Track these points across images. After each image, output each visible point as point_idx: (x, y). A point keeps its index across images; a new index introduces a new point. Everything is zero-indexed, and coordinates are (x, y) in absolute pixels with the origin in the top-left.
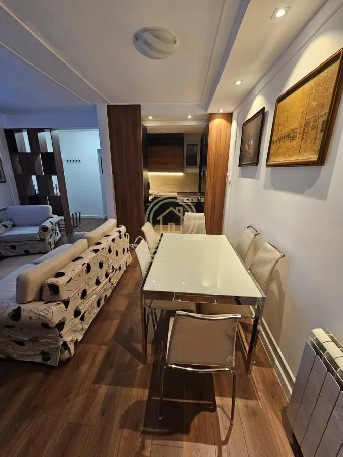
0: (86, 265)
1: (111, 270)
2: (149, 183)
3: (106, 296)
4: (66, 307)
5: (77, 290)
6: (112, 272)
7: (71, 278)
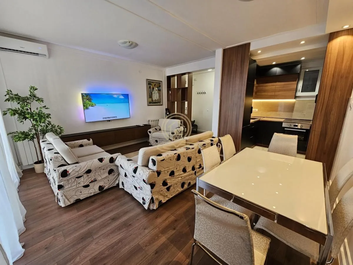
0: (177, 155)
1: (198, 167)
2: (252, 108)
3: (190, 183)
4: (158, 176)
5: (167, 169)
6: (199, 168)
7: (164, 159)
